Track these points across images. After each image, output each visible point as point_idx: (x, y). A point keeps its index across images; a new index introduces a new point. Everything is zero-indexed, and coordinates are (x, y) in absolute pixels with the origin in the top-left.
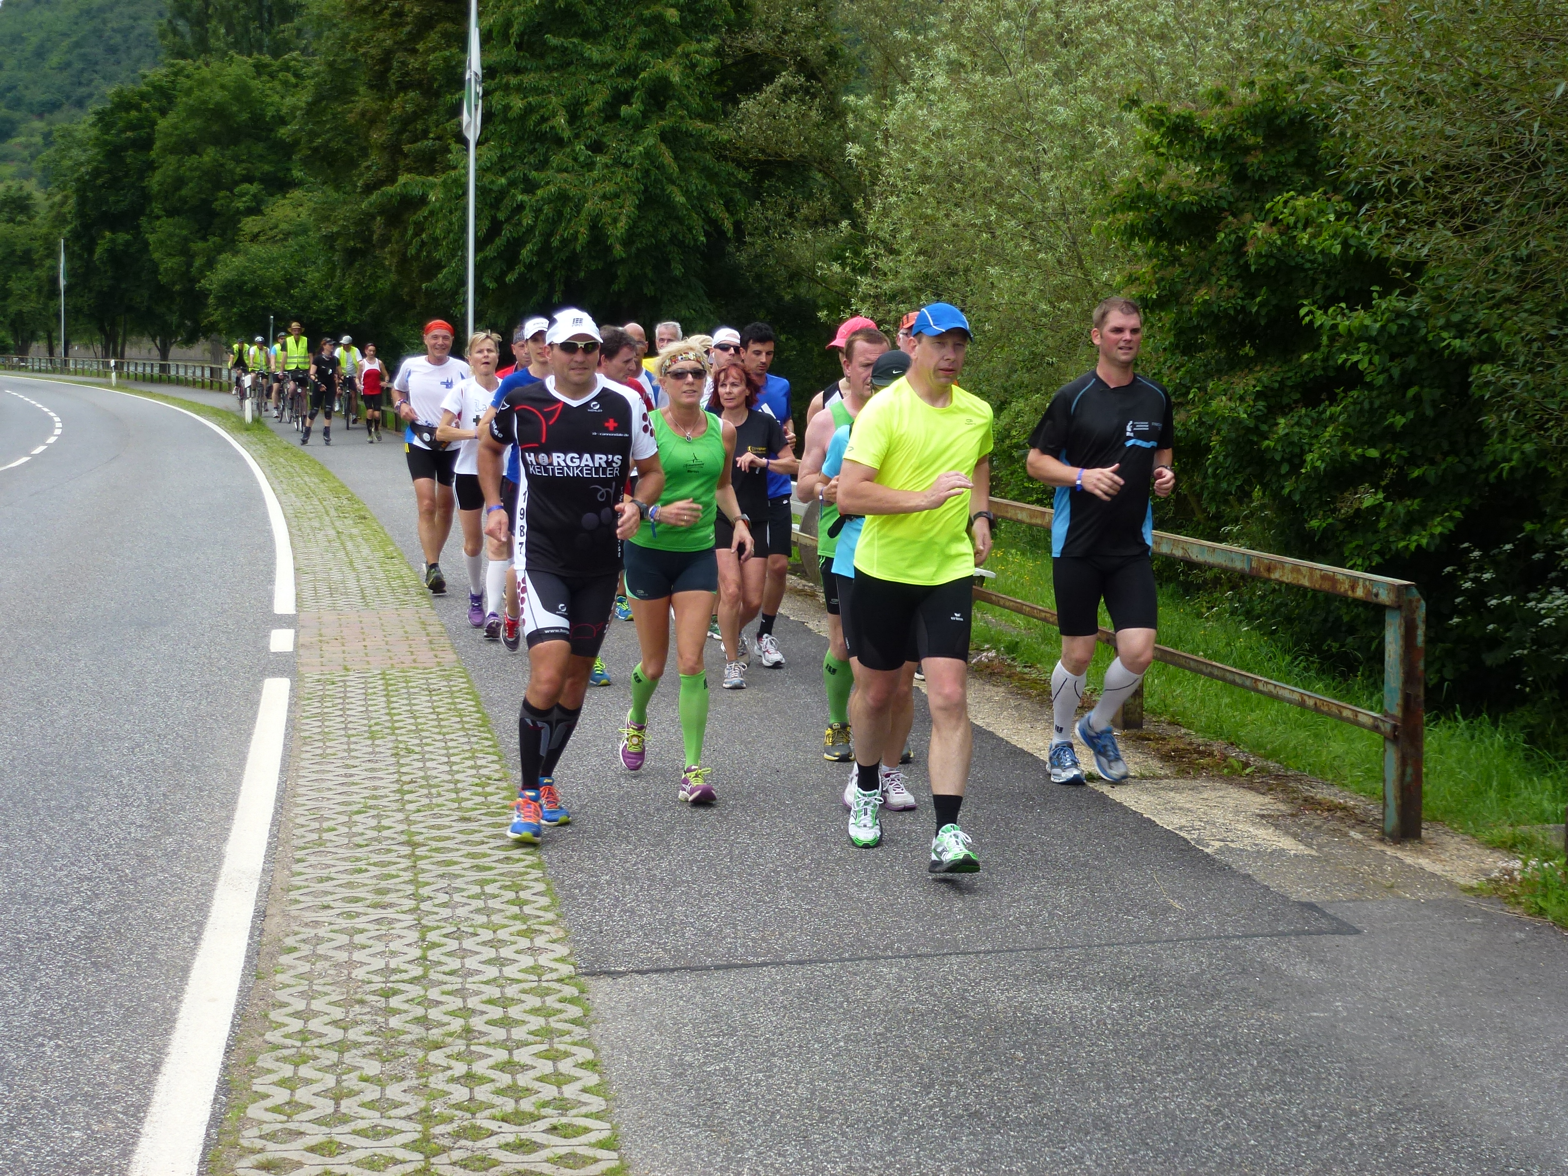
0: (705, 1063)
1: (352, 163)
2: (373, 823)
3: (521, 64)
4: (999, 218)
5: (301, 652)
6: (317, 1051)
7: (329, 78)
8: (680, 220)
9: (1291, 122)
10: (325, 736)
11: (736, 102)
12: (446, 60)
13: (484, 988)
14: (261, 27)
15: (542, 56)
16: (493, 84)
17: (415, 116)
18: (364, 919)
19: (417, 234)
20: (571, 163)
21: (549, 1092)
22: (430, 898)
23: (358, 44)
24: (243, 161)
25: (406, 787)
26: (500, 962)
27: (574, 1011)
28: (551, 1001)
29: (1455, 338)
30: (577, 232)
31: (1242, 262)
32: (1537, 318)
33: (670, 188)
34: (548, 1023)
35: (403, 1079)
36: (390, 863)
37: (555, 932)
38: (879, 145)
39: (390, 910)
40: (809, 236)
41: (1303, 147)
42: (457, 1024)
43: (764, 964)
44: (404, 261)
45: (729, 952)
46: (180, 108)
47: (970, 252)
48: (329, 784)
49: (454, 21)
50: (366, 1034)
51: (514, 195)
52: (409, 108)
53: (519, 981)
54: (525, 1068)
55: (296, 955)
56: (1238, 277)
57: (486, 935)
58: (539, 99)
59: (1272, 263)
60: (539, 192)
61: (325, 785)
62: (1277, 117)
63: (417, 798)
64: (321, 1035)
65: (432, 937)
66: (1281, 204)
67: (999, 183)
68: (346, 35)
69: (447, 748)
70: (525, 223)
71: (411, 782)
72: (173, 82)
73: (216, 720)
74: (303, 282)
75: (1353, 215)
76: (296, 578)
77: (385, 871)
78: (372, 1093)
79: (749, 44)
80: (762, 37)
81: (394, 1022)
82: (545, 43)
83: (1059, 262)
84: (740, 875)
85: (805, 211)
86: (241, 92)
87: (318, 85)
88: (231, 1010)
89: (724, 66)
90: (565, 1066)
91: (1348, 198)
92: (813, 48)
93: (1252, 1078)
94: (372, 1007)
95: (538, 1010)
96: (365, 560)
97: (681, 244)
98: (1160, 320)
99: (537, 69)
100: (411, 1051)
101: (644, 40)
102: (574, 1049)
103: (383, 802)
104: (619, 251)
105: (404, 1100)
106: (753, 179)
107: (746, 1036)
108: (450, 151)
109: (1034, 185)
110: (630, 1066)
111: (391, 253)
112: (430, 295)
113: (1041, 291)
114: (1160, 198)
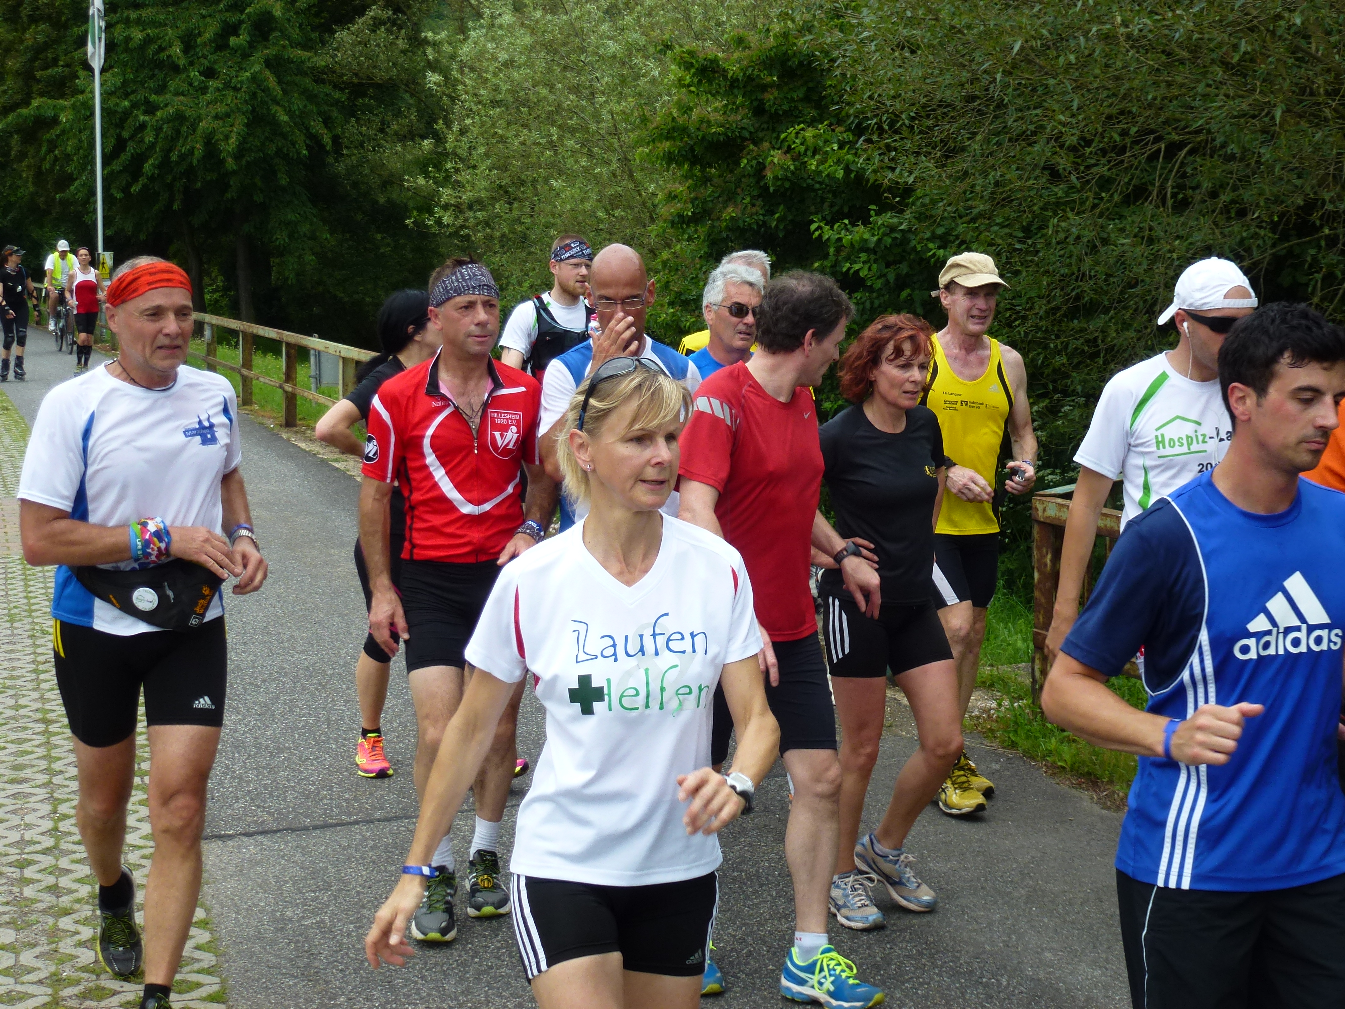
0: (303, 917)
2: (11, 702)
4: (561, 138)
8: (285, 136)
9: (801, 63)
11: (332, 32)
16: (114, 18)
17: (46, 46)
19: (51, 151)
20: (186, 87)
22: (62, 772)
25: (41, 667)
29: (939, 248)
30: (193, 148)
31: (762, 184)
32: (1007, 230)
33: (275, 108)
35: (35, 945)
36: (25, 741)
38: (456, 74)
39: (25, 785)
40: (399, 148)
41: (811, 85)
42: (84, 891)
43: (356, 822)
44: (39, 175)
45: (325, 813)
47: (537, 166)
51: (137, 116)
52: (40, 38)
53: (140, 848)
56: (759, 196)
58: (156, 31)
59: (787, 185)
60: (159, 114)
62: (789, 60)
65: (63, 809)
66: (793, 135)
67: (559, 107)
70: (147, 140)
71: (46, 662)
75: (852, 144)
77: (21, 748)
78: (7, 960)
81: (28, 892)
83: (614, 175)
84: (336, 741)
85: (395, 127)
89: (321, 1)
91: (848, 129)
93: (770, 908)
94: (8, 878)
97: (286, 157)
98: (696, 231)
99: (154, 5)
100: (43, 918)
103: (20, 682)
104: (230, 164)
105: (36, 965)
106: (349, 99)
107: (340, 890)
108: (78, 78)
109: (590, 109)
110: (238, 924)
111: (28, 166)
112: (65, 204)
113: (599, 201)
114: (692, 129)
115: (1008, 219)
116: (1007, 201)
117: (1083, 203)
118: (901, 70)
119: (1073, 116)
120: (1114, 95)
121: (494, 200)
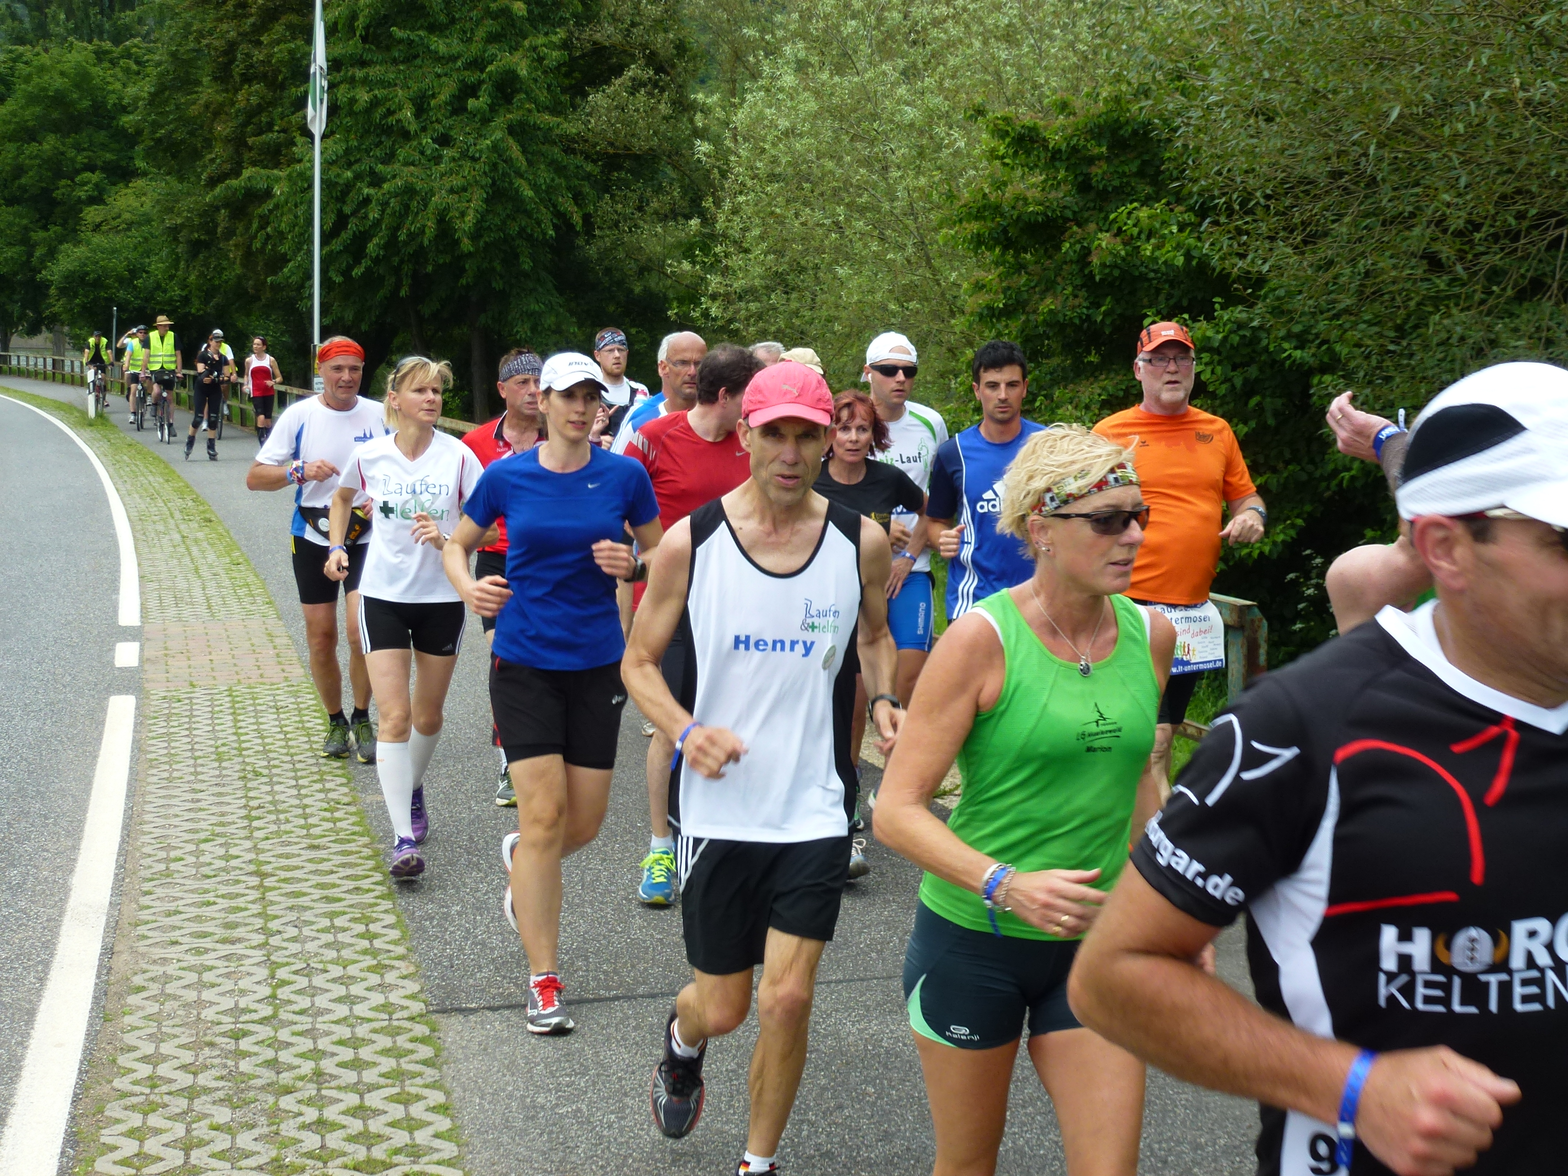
0: (557, 1105)
1: (196, 155)
2: (221, 851)
3: (367, 57)
4: (847, 220)
5: (146, 667)
6: (166, 1099)
7: (171, 68)
8: (528, 214)
9: (1135, 132)
10: (171, 758)
11: (585, 95)
12: (291, 52)
13: (334, 1028)
14: (102, 12)
15: (388, 48)
16: (338, 76)
17: (259, 109)
18: (212, 955)
19: (262, 227)
20: (417, 156)
21: (401, 1138)
22: (280, 932)
23: (201, 35)
24: (84, 150)
25: (254, 813)
26: (349, 1000)
27: (426, 1052)
28: (402, 1041)
29: (1296, 348)
30: (424, 226)
31: (1086, 272)
32: (1376, 329)
33: (518, 182)
34: (399, 1064)
35: (253, 1127)
36: (238, 896)
37: (405, 967)
38: (728, 143)
39: (238, 946)
40: (659, 230)
41: (1146, 157)
42: (307, 1067)
43: (616, 998)
44: (249, 255)
45: (581, 987)
46: (19, 94)
47: (820, 251)
48: (176, 811)
49: (298, 12)
50: (216, 1079)
51: (360, 189)
52: (254, 100)
53: (370, 1020)
54: (377, 1113)
55: (145, 994)
56: (1083, 286)
57: (336, 971)
58: (385, 92)
59: (1116, 273)
60: (386, 186)
61: (171, 811)
62: (1120, 128)
63: (265, 825)
64: (171, 1081)
65: (282, 974)
66: (1125, 215)
67: (847, 182)
68: (189, 25)
69: (295, 770)
70: (371, 216)
71: (259, 807)
72: (11, 68)
73: (61, 742)
74: (147, 272)
75: (1195, 226)
76: (142, 586)
77: (234, 903)
78: (222, 1142)
79: (598, 36)
80: (610, 30)
81: (245, 1066)
82: (390, 35)
83: (909, 261)
84: (591, 903)
85: (655, 205)
86: (82, 80)
87: (161, 75)
88: (78, 1056)
89: (573, 59)
90: (417, 1110)
91: (1191, 209)
92: (662, 42)
94: (222, 1049)
95: (389, 1050)
96: (211, 566)
97: (530, 238)
98: (1007, 326)
99: (383, 62)
100: (261, 1096)
101: (490, 33)
102: (426, 1092)
103: (231, 829)
104: (466, 245)
105: (255, 1149)
106: (602, 172)
107: (598, 1075)
108: (295, 145)
109: (882, 184)
110: (482, 1109)
111: (236, 245)
112: (276, 288)
113: (890, 291)
114: (1006, 208)
115: (1377, 316)
116: (1378, 294)
117: (1468, 297)
118: (1255, 141)
119: (1459, 195)
120: (1510, 171)
121: (769, 289)
